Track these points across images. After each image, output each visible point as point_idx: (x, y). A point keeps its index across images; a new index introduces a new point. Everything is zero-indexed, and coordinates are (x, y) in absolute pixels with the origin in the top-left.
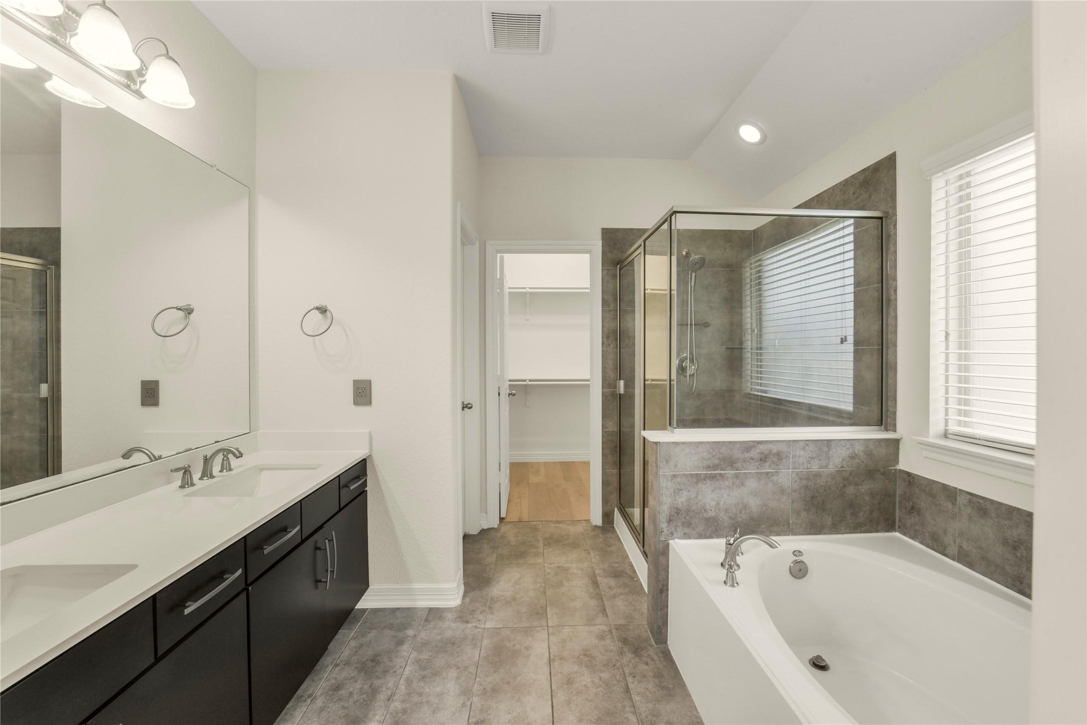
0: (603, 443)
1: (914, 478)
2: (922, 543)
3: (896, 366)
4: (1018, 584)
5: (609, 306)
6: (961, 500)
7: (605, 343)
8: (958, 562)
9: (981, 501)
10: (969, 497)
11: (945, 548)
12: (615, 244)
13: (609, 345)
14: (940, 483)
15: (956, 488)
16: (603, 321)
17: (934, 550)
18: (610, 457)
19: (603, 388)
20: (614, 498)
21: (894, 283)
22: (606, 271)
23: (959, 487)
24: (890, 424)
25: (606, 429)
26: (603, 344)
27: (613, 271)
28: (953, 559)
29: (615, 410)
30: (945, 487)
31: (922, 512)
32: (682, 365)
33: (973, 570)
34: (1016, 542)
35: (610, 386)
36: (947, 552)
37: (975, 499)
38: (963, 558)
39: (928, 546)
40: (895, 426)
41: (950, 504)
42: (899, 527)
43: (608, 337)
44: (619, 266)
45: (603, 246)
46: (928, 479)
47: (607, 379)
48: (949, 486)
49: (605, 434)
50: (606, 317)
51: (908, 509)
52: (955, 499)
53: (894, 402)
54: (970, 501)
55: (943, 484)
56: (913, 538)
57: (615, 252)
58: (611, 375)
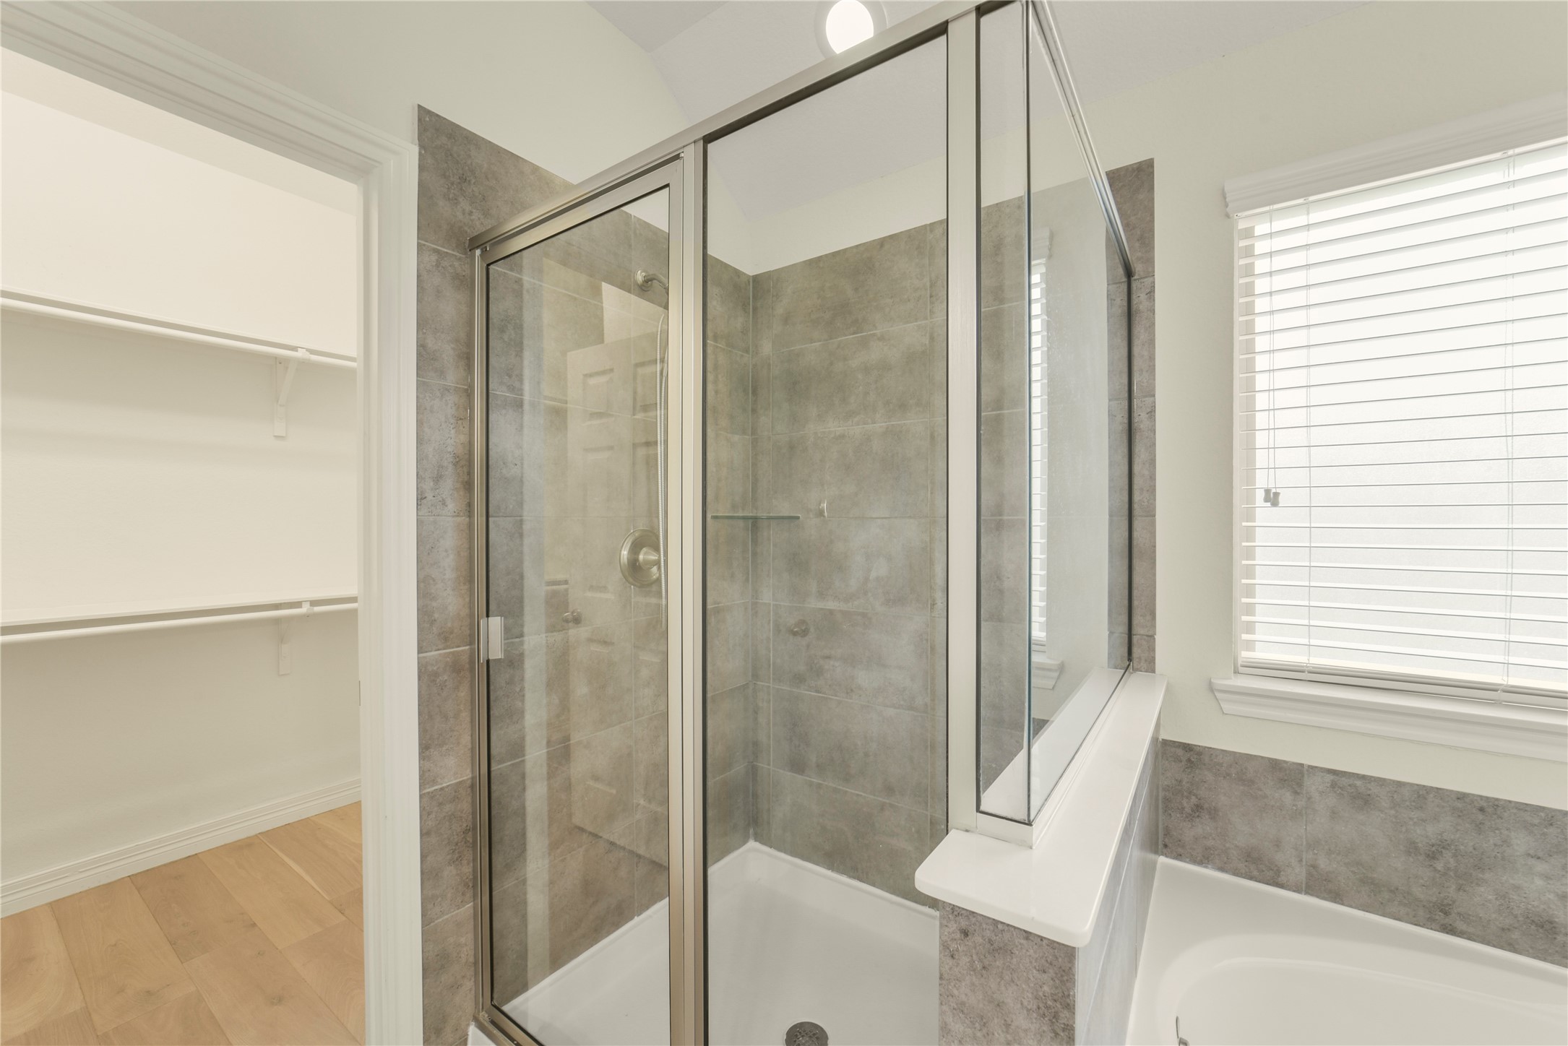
0: (424, 834)
1: (1200, 754)
2: (1222, 869)
3: (1154, 552)
4: (1439, 916)
5: (441, 373)
6: (1313, 785)
7: (429, 496)
8: (1307, 893)
9: (1358, 783)
10: (1331, 777)
11: (1278, 872)
12: (463, 179)
13: (444, 503)
14: (1262, 757)
15: (1302, 765)
16: (420, 423)
17: (1251, 878)
18: (450, 873)
19: (421, 650)
20: (466, 997)
21: (1149, 400)
22: (434, 258)
23: (1307, 760)
24: (1140, 658)
25: (434, 782)
26: (421, 499)
27: (456, 264)
28: (1298, 891)
29: (465, 715)
30: (1275, 766)
31: (1220, 814)
32: (636, 560)
33: (1343, 904)
34: (1433, 846)
35: (446, 639)
36: (1282, 879)
37: (1344, 781)
38: (1319, 885)
39: (1236, 873)
40: (1152, 661)
41: (1288, 794)
42: (1166, 846)
43: (438, 479)
44: (478, 252)
45: (422, 168)
46: (1235, 753)
47: (436, 616)
48: (1285, 762)
49: (431, 801)
50: (432, 412)
51: (1188, 810)
52: (1300, 785)
53: (1148, 617)
54: (1333, 785)
55: (1269, 759)
56: (1200, 863)
57: (464, 204)
58: (452, 602)
